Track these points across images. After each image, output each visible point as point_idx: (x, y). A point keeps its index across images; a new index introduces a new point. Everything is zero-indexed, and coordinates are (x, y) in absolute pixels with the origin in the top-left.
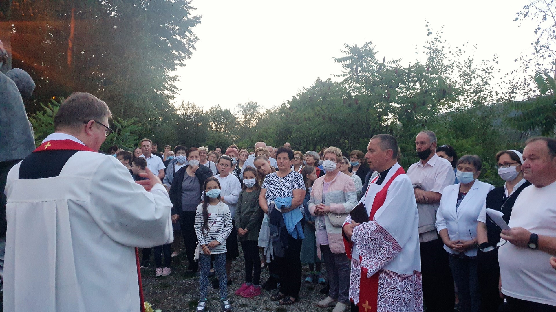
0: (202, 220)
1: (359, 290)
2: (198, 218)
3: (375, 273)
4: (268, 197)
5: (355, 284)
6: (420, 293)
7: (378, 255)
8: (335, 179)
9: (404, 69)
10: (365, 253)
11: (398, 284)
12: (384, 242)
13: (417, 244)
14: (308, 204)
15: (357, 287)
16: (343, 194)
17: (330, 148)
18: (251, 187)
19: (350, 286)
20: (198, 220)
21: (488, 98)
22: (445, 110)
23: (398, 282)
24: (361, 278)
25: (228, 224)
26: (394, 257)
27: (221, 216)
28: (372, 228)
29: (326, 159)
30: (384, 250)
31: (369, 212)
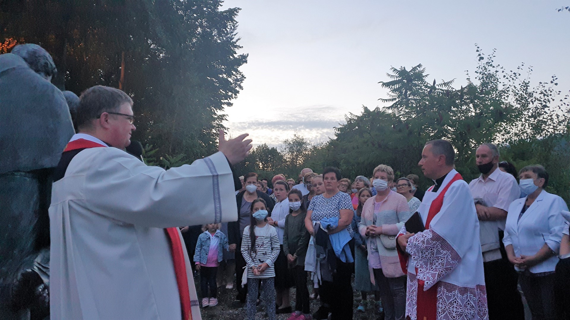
0: (249, 242)
1: (416, 306)
2: (245, 241)
3: (432, 285)
4: (314, 218)
5: (411, 300)
6: (485, 309)
7: (435, 266)
8: (386, 198)
9: (456, 90)
10: (421, 264)
11: (459, 298)
12: (441, 252)
13: (479, 254)
14: (359, 226)
15: (414, 303)
16: (395, 214)
17: (380, 166)
18: (297, 209)
19: (407, 301)
20: (245, 243)
21: (549, 122)
22: (502, 136)
23: (459, 295)
24: (418, 293)
25: (275, 247)
26: (452, 267)
27: (268, 238)
28: (428, 236)
29: (377, 178)
30: (442, 260)
31: (424, 221)
